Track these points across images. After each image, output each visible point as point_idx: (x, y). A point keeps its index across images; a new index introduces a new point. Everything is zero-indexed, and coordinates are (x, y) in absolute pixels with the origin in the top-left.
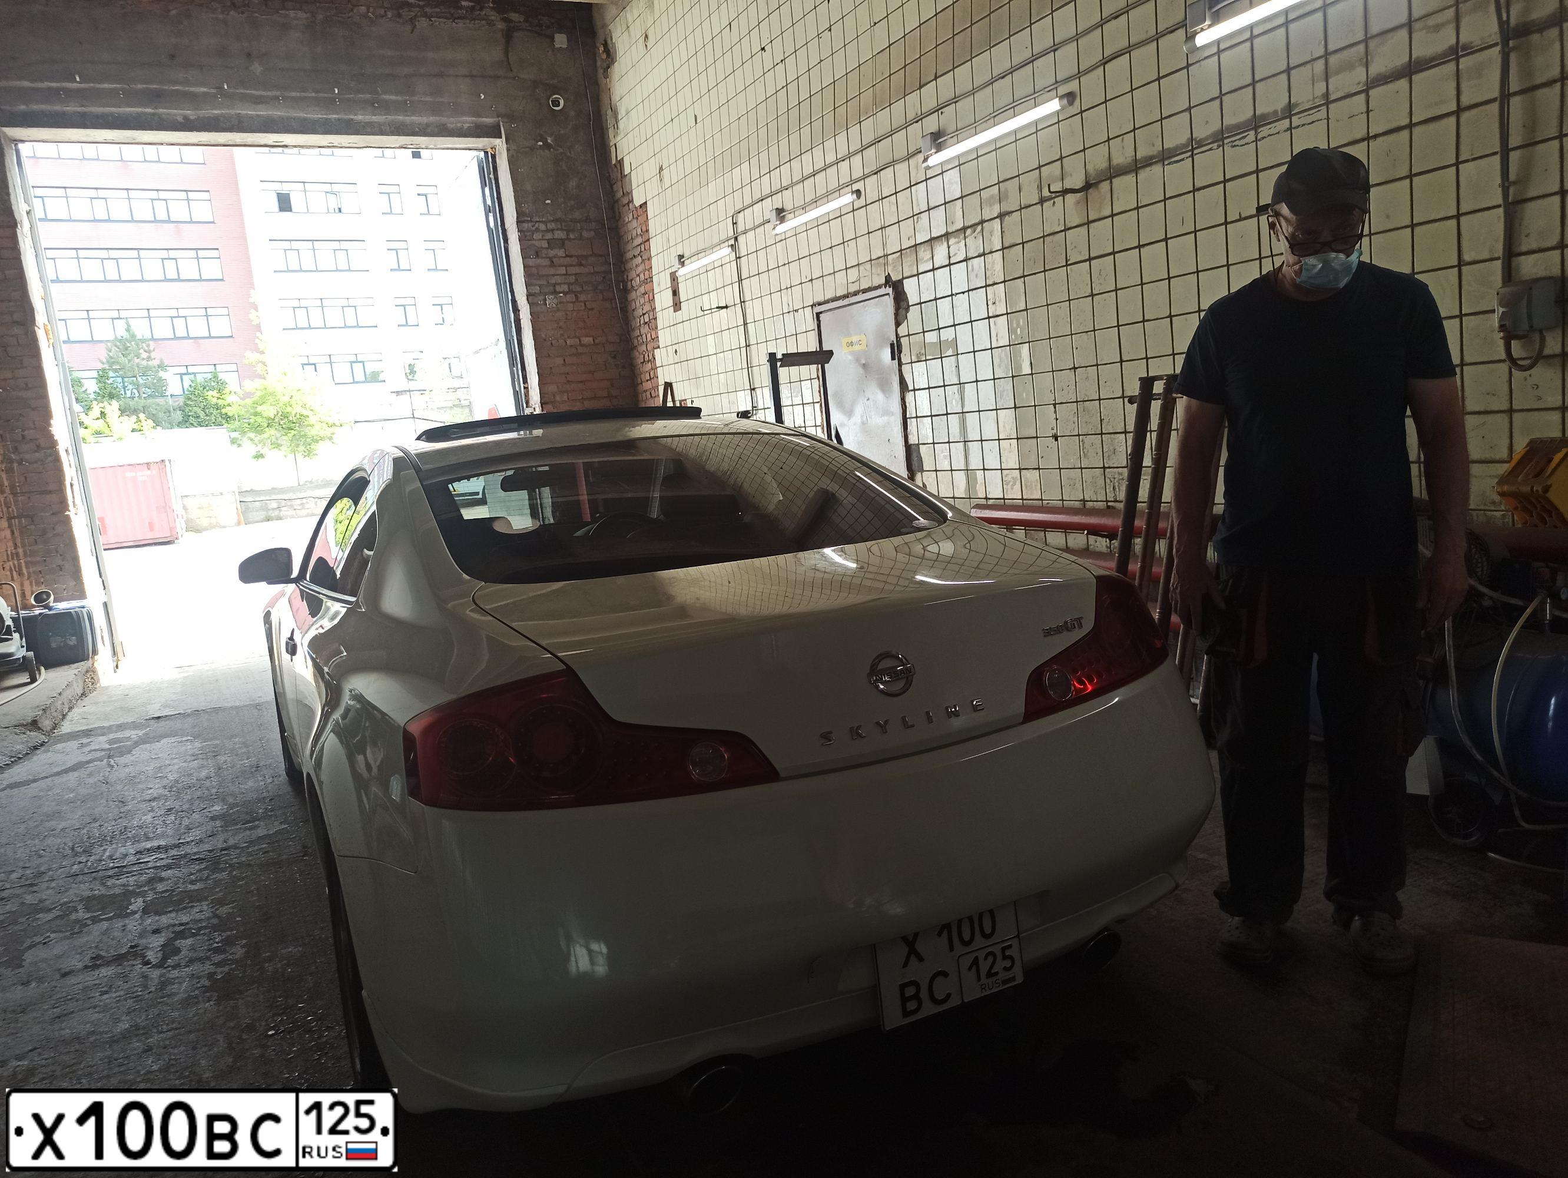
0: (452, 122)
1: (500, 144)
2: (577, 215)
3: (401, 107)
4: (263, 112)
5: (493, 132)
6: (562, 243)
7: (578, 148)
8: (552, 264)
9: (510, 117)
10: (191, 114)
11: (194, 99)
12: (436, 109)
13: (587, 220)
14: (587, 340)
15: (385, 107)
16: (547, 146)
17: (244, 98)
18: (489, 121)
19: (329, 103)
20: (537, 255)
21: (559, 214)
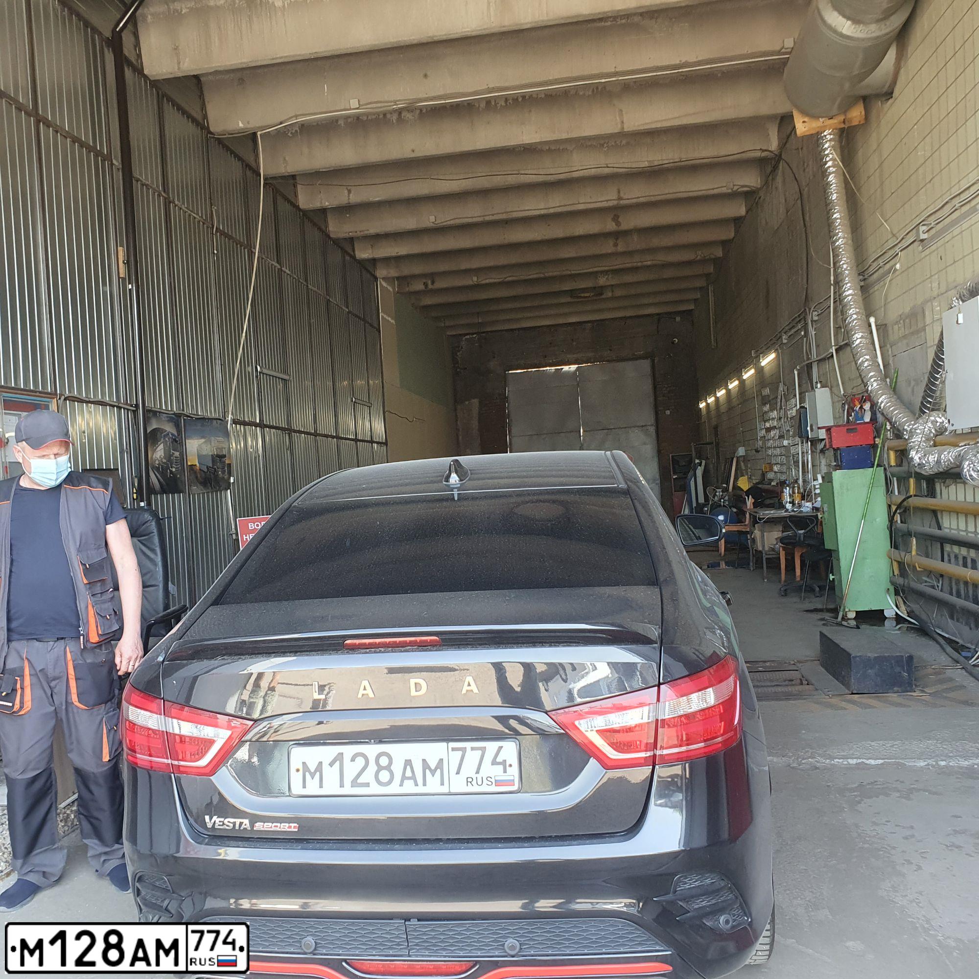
2: (680, 380)
4: (576, 357)
6: (673, 391)
8: (669, 399)
16: (670, 357)
21: (673, 381)
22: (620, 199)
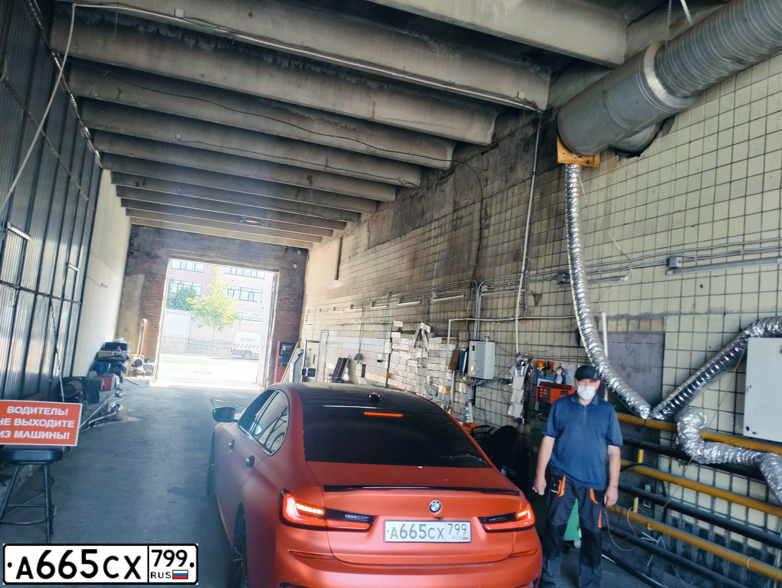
0: (268, 267)
1: (279, 273)
2: (293, 293)
3: (256, 263)
4: (224, 261)
5: (278, 271)
6: (288, 299)
7: (298, 277)
8: (284, 303)
9: (282, 268)
10: (208, 259)
11: (210, 256)
12: (265, 264)
13: (296, 294)
14: (289, 323)
15: (253, 263)
16: (290, 276)
17: (221, 257)
18: (277, 268)
19: (240, 260)
20: (281, 301)
21: (289, 292)
22: (327, 166)
